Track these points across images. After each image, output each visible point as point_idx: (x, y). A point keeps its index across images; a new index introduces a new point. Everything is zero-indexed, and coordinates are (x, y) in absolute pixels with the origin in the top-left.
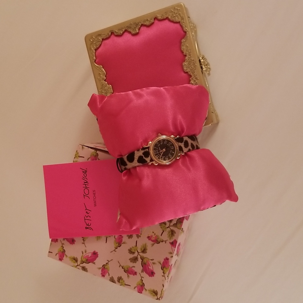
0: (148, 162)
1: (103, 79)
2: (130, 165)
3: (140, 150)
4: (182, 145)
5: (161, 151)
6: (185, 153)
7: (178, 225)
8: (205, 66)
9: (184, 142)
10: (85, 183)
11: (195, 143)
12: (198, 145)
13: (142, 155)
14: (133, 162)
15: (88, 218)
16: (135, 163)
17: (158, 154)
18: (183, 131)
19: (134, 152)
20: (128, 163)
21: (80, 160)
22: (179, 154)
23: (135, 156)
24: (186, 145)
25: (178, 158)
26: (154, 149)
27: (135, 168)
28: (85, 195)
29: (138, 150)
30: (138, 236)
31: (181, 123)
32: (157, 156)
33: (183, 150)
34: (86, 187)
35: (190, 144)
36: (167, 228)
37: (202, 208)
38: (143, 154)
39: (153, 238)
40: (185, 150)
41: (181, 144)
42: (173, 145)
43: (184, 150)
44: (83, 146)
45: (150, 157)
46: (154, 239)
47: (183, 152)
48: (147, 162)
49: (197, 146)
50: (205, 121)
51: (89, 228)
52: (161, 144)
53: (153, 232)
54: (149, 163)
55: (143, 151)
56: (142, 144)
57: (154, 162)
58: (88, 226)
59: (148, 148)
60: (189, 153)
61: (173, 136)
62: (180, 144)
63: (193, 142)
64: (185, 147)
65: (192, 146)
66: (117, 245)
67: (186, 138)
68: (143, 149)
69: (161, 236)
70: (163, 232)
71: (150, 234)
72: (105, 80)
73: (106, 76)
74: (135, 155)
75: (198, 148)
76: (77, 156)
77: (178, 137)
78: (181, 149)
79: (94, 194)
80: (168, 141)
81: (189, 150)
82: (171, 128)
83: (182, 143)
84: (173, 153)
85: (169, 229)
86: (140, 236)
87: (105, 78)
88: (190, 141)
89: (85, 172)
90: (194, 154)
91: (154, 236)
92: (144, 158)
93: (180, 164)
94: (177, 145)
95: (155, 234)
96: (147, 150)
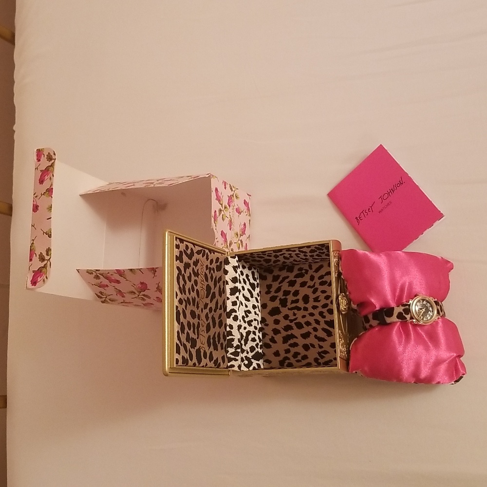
3: (401, 306)
4: (439, 308)
10: (392, 190)
13: (402, 311)
14: (392, 318)
19: (394, 307)
23: (394, 312)
29: (398, 306)
45: (410, 315)
48: (406, 319)
54: (409, 320)
55: (403, 308)
58: (358, 218)
64: (441, 312)
68: (404, 305)
77: (436, 300)
81: (442, 316)
92: (404, 314)
96: (408, 307)
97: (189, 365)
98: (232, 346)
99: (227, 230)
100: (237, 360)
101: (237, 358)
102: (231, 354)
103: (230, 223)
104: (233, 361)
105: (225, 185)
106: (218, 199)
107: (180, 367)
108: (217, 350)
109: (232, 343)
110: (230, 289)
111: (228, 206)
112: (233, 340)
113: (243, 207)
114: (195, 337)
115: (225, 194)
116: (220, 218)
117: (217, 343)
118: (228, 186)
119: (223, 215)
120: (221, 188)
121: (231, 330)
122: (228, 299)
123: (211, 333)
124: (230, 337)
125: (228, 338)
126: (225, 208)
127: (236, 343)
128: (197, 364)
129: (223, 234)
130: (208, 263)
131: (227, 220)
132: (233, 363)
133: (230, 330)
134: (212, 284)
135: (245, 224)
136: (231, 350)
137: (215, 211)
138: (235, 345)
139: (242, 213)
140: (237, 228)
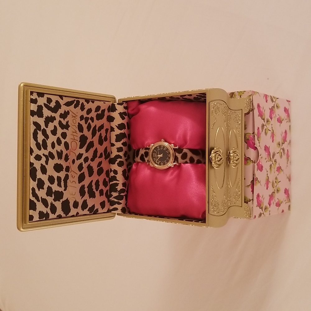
2: (136, 159)
4: (179, 156)
5: (159, 155)
9: (182, 153)
11: (196, 158)
13: (144, 154)
16: (139, 159)
19: (140, 149)
22: (174, 163)
23: (139, 153)
24: (184, 156)
25: (172, 167)
26: (154, 152)
29: (143, 149)
33: (178, 161)
35: (189, 157)
45: (148, 158)
48: (145, 161)
52: (161, 149)
55: (145, 151)
57: (150, 163)
59: (149, 149)
61: (172, 145)
62: (177, 154)
63: (194, 156)
64: (182, 159)
65: (192, 159)
67: (186, 151)
80: (167, 149)
81: (186, 163)
83: (180, 154)
88: (190, 154)
92: (144, 156)
97: (50, 218)
98: (116, 191)
99: (269, 143)
100: (121, 203)
101: (120, 201)
102: (115, 198)
103: (273, 135)
104: (117, 205)
105: (266, 98)
106: (261, 115)
107: (36, 223)
108: (94, 197)
109: (116, 187)
110: (116, 135)
111: (270, 119)
112: (117, 184)
113: (283, 115)
114: (61, 189)
115: (266, 107)
116: (263, 134)
117: (94, 190)
118: (269, 99)
119: (265, 130)
120: (263, 104)
121: (116, 175)
122: (113, 145)
123: (86, 182)
124: (115, 182)
125: (111, 183)
126: (268, 121)
127: (120, 187)
128: (63, 215)
129: (267, 149)
130: (84, 113)
131: (269, 133)
132: (116, 206)
133: (114, 175)
134: (88, 134)
135: (286, 132)
136: (115, 194)
137: (258, 128)
138: (119, 189)
139: (283, 122)
140: (279, 138)
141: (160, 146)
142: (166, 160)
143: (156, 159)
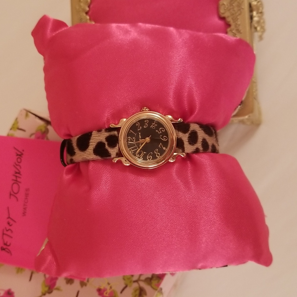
0: (112, 156)
1: (84, 10)
2: (79, 156)
3: (103, 131)
4: (185, 137)
5: (141, 141)
6: (187, 154)
7: (154, 282)
8: (257, 13)
9: (190, 131)
10: (17, 173)
11: (210, 141)
12: (216, 145)
13: (104, 141)
14: (86, 152)
15: (9, 233)
16: (89, 154)
17: (133, 145)
18: (192, 111)
19: (92, 132)
20: (77, 150)
21: (18, 134)
22: (175, 154)
23: (91, 141)
24: (193, 138)
25: (172, 161)
26: (129, 134)
27: (87, 162)
28: (12, 193)
29: (99, 131)
30: (83, 284)
31: (191, 96)
32: (133, 149)
33: (184, 148)
34: (16, 181)
35: (200, 140)
36: (135, 282)
37: (200, 265)
38: (107, 139)
39: (106, 293)
40: (189, 148)
41: (184, 135)
42: (166, 133)
43: (186, 149)
44: (28, 112)
45: (117, 148)
46: (107, 295)
47: (183, 151)
48: (110, 156)
49: (213, 146)
50: (239, 106)
51: (6, 250)
52: (145, 127)
53: (109, 284)
54: (115, 159)
55: (107, 134)
56: (108, 121)
57: (123, 159)
58: (5, 247)
59: (118, 129)
60: (196, 156)
61: (170, 117)
62: (181, 135)
63: (207, 137)
64: (190, 144)
65: (205, 144)
66: (47, 289)
67: (194, 127)
68: (110, 129)
69: (121, 292)
70: (126, 287)
71: (103, 286)
72: (87, 13)
73: (89, 7)
74: (92, 138)
75: (215, 150)
76: (15, 127)
77: (179, 120)
78: (180, 144)
79: (27, 195)
80: (159, 125)
81: (197, 151)
82: (171, 102)
83: (185, 133)
84: (164, 148)
85: (135, 285)
86: (86, 285)
87: (87, 9)
88: (201, 135)
89: (20, 155)
90: (204, 159)
91: (109, 291)
92: (107, 147)
93: (174, 174)
94: (174, 134)
95: (111, 288)
96: (116, 133)
141: (142, 122)
142: (158, 148)
143: (136, 148)
